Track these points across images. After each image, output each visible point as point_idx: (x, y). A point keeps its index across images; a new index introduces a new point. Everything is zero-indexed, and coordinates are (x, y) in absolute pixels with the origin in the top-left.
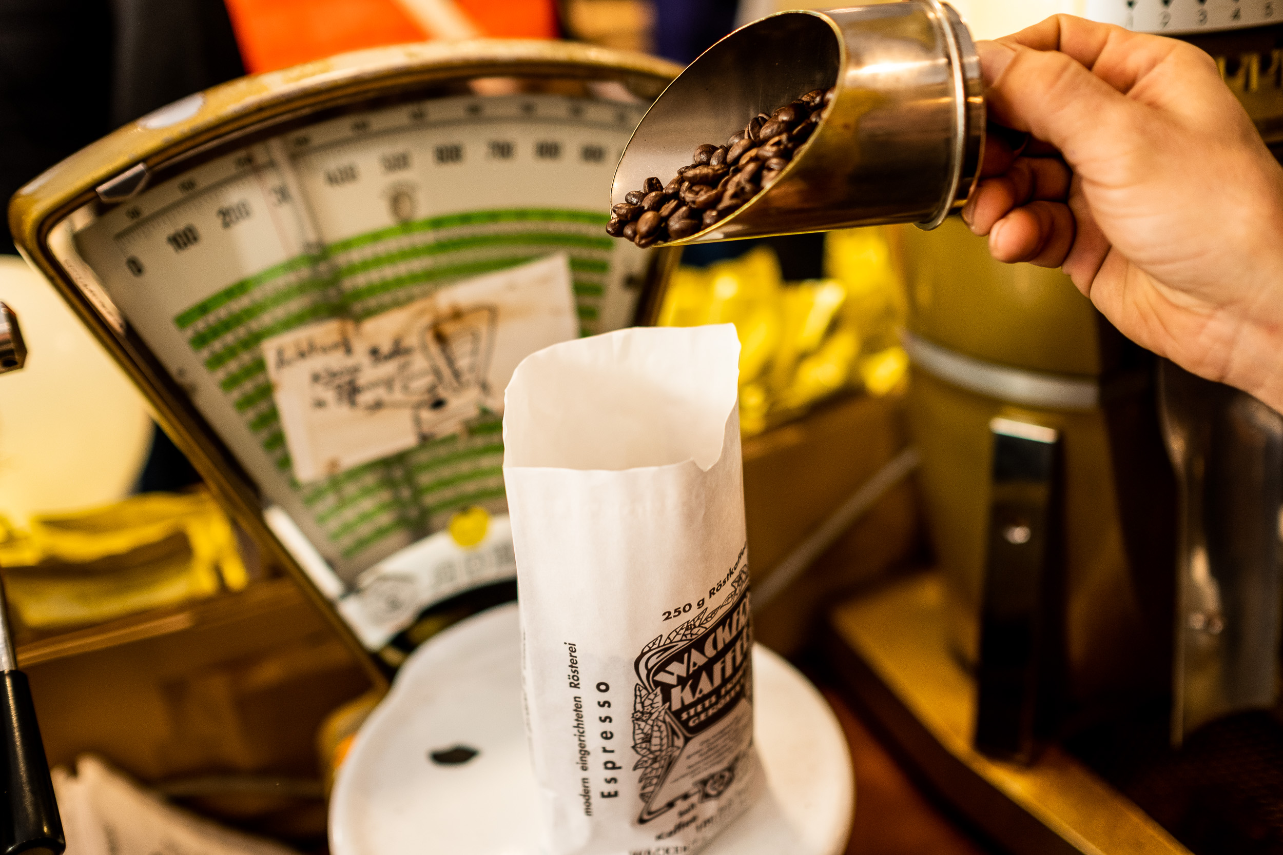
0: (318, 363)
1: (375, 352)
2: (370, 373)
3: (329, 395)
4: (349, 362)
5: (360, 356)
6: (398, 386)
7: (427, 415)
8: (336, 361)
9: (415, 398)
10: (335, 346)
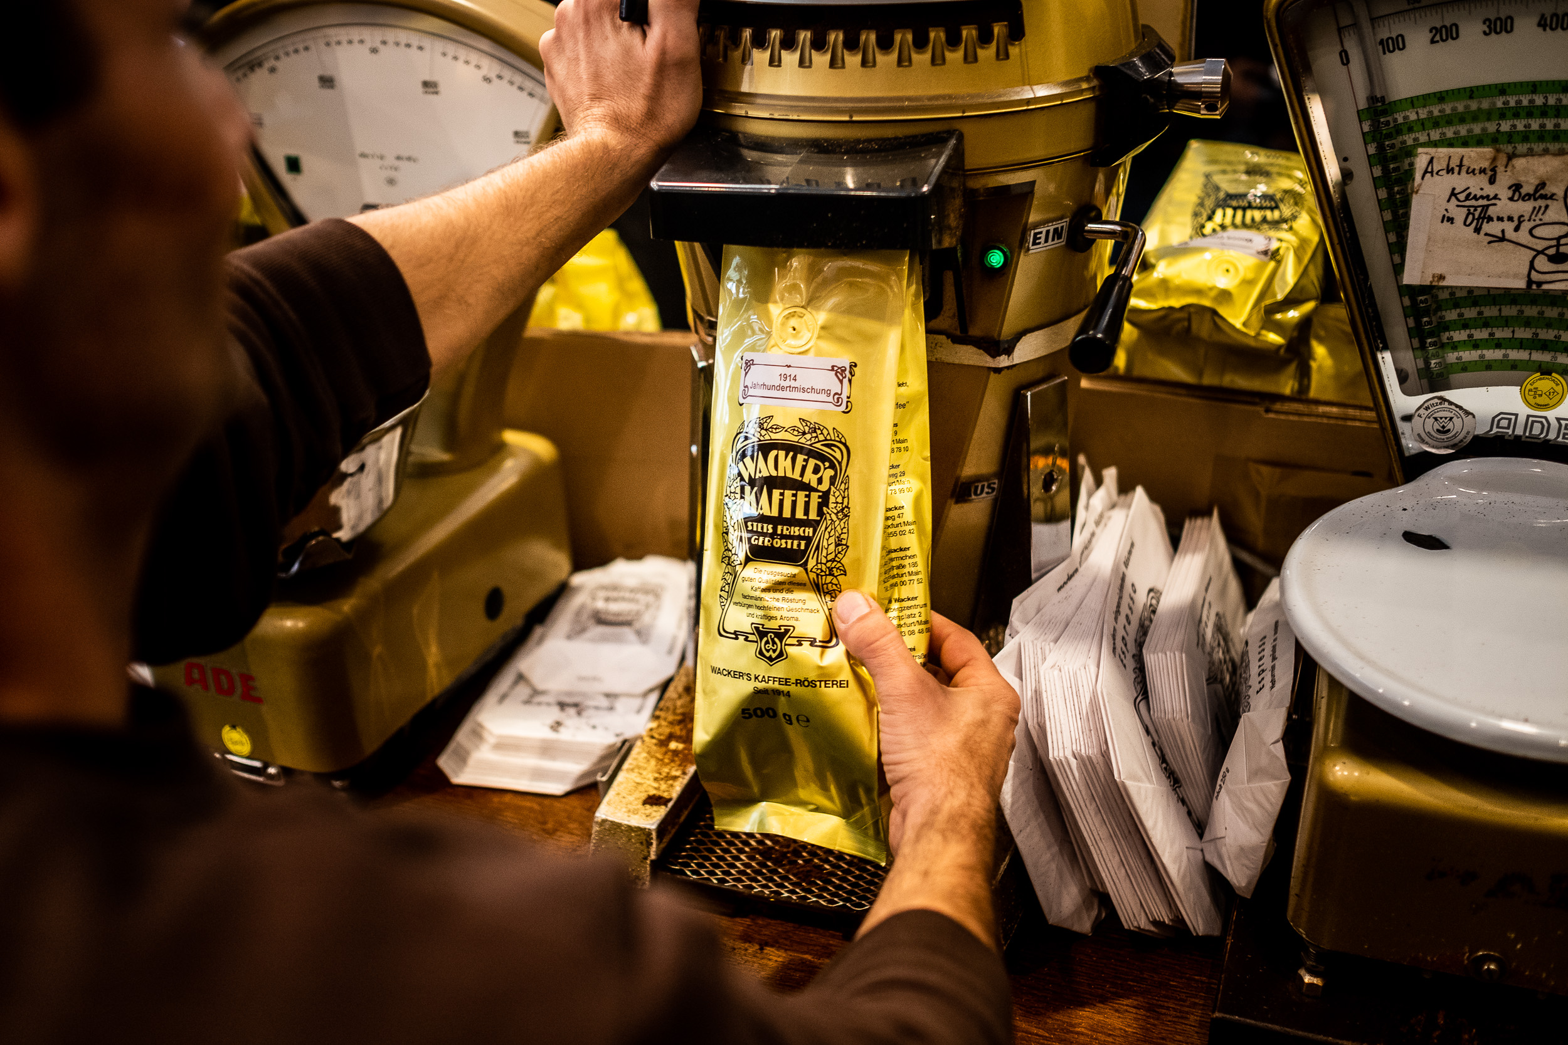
0: (1460, 182)
1: (1516, 187)
2: (1504, 206)
3: (1459, 214)
4: (1490, 190)
5: (1501, 189)
6: (1526, 226)
7: (1542, 263)
8: (1477, 184)
9: (1540, 245)
10: (1483, 171)
